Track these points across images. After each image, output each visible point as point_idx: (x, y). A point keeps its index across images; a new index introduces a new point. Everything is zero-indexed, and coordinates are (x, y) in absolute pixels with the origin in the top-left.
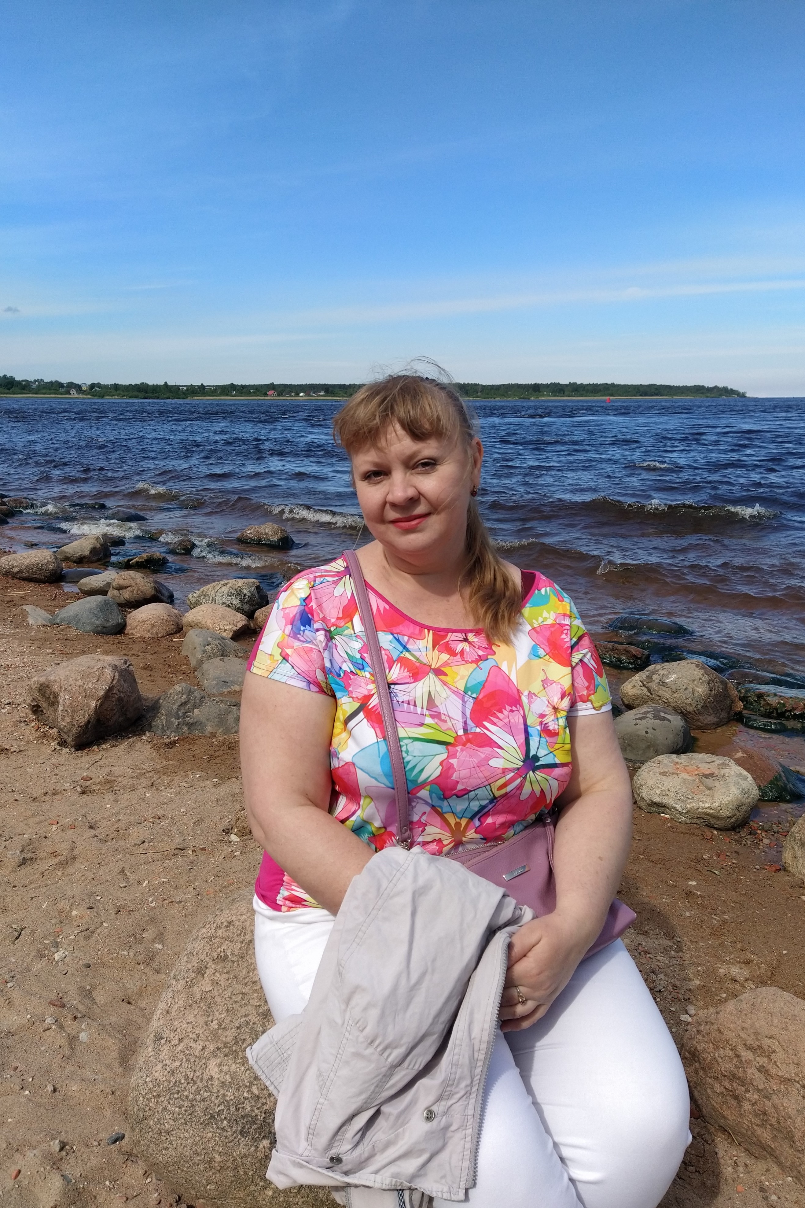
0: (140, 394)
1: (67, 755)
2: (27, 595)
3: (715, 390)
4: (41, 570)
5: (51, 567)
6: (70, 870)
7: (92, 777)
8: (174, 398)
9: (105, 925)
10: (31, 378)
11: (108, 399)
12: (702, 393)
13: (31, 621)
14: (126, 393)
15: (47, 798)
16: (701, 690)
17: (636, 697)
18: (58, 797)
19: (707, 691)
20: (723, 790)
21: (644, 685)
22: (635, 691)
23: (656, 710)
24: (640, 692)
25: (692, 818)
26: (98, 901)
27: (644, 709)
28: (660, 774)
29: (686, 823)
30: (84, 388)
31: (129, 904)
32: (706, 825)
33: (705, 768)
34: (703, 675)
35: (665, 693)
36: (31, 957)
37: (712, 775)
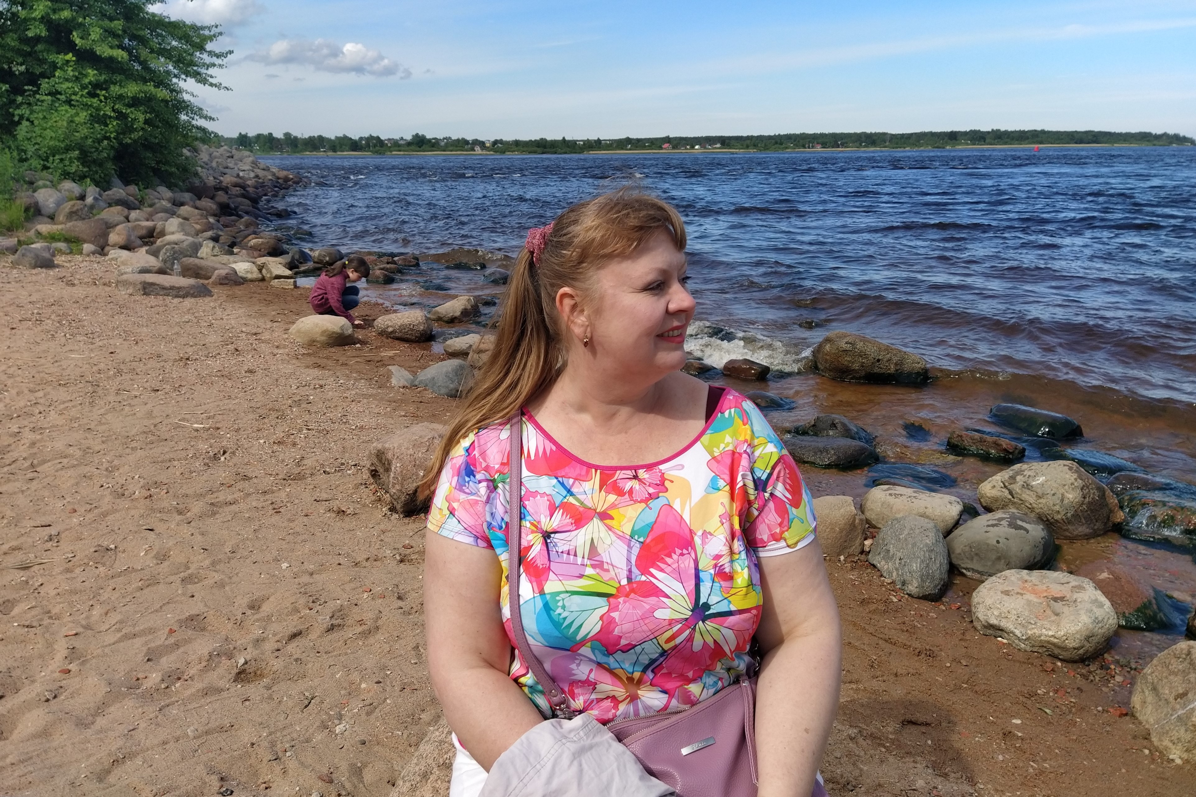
0: (539, 150)
1: (395, 521)
2: (396, 355)
3: (1164, 138)
4: (412, 330)
5: (422, 328)
6: (371, 640)
7: (414, 545)
8: (571, 153)
9: (388, 701)
10: (440, 136)
11: (509, 155)
12: (1148, 141)
13: (394, 382)
14: (525, 149)
15: (368, 564)
16: (1073, 496)
17: (996, 500)
18: (378, 563)
19: (1079, 498)
20: (1072, 618)
21: (1005, 487)
22: (995, 493)
23: (1013, 517)
24: (999, 494)
25: (1033, 646)
26: (387, 675)
27: (999, 514)
28: (1002, 592)
29: (1026, 651)
30: (488, 145)
31: (415, 682)
32: (1050, 655)
33: (1056, 590)
34: (1076, 479)
35: (1029, 498)
36: (315, 727)
37: (1062, 599)
